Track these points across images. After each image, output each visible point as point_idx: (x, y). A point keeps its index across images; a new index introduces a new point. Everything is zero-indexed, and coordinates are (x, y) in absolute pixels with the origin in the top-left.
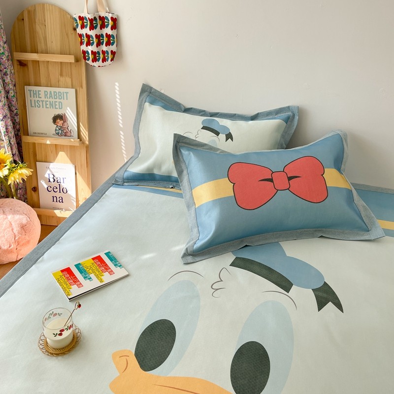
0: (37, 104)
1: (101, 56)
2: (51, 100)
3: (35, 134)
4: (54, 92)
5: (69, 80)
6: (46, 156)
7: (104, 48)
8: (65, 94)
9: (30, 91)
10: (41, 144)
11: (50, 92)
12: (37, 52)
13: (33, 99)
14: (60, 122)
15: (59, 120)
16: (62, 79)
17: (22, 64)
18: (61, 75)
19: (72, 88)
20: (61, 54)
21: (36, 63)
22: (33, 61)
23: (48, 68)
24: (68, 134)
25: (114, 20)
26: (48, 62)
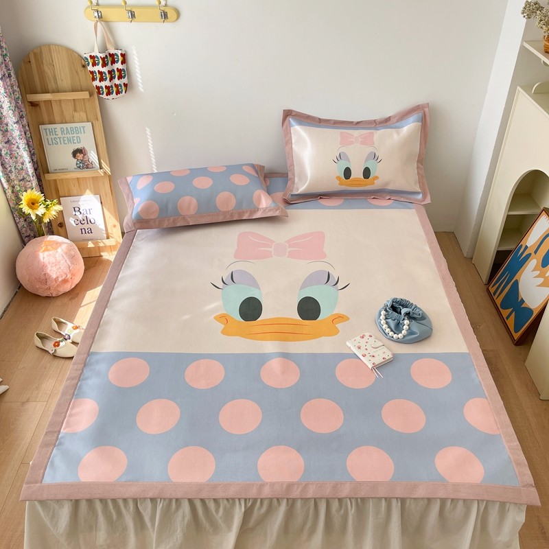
0: (54, 141)
1: (115, 89)
2: (68, 135)
3: (55, 172)
4: (71, 128)
5: (83, 115)
6: (69, 191)
7: (116, 81)
8: (82, 129)
9: (46, 129)
10: (62, 179)
11: (67, 128)
12: (47, 92)
13: (49, 137)
14: (80, 156)
15: (78, 154)
16: (76, 115)
17: (34, 105)
18: (75, 110)
19: (88, 122)
20: (73, 91)
21: (49, 102)
22: (45, 101)
23: (61, 105)
24: (90, 166)
25: (123, 55)
26: (60, 101)
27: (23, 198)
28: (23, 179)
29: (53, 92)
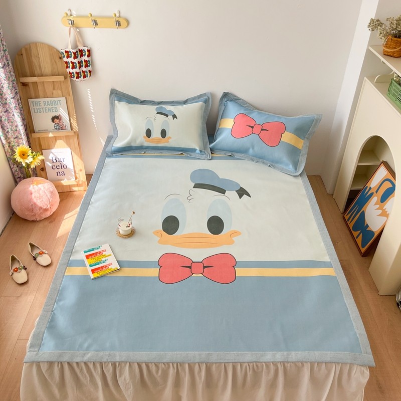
0: (39, 111)
1: (82, 74)
2: (49, 106)
3: (39, 132)
4: (51, 101)
5: (60, 92)
6: (49, 145)
7: (84, 69)
8: (59, 102)
9: (33, 102)
10: (44, 138)
11: (48, 101)
12: (34, 76)
13: (35, 108)
14: (57, 121)
16: (55, 92)
17: (24, 85)
18: (54, 89)
19: (63, 97)
20: (52, 76)
21: (35, 83)
22: (33, 83)
23: (44, 85)
24: (63, 128)
25: (89, 51)
26: (43, 82)
27: (16, 151)
28: (17, 137)
29: (39, 76)
